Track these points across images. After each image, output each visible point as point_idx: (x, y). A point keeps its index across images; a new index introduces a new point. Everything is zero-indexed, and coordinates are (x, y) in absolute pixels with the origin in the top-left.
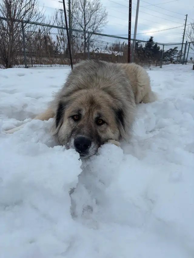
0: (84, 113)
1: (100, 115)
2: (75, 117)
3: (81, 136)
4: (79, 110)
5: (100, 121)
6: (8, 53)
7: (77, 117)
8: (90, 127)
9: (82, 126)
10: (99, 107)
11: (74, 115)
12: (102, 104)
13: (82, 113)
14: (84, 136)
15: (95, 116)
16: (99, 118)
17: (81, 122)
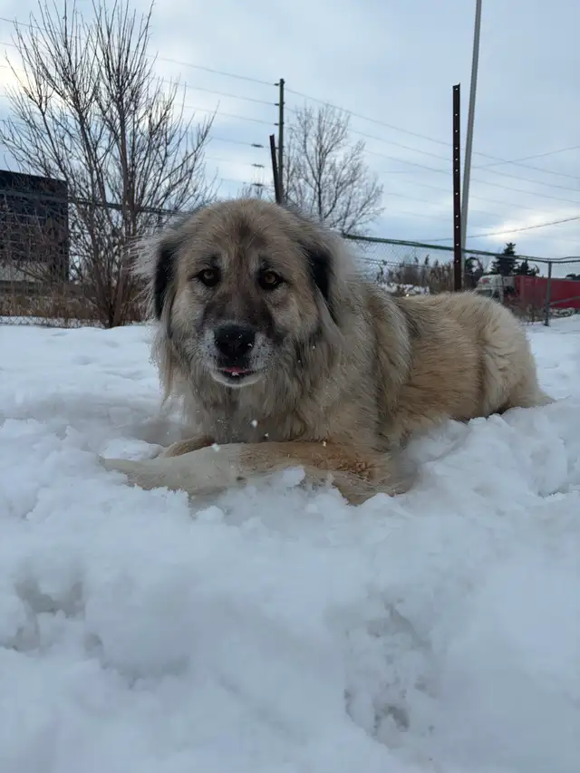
0: (224, 263)
1: (266, 262)
2: (206, 275)
3: (229, 322)
4: (214, 258)
5: (269, 279)
7: (209, 275)
8: (246, 297)
9: (226, 297)
10: (261, 241)
11: (204, 271)
12: (267, 232)
13: (221, 265)
14: (235, 323)
15: (254, 266)
16: (264, 270)
17: (224, 288)
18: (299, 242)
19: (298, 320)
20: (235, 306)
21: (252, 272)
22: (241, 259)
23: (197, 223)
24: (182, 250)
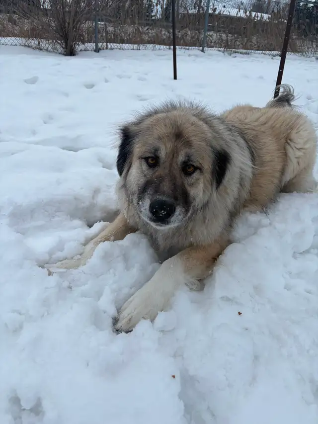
0: (162, 154)
1: (189, 157)
2: (150, 161)
3: (161, 197)
4: (156, 150)
5: (188, 168)
6: (69, 24)
7: (152, 161)
8: (173, 179)
9: (161, 179)
10: (188, 144)
11: (149, 157)
12: (193, 138)
13: (160, 155)
14: (164, 198)
15: (181, 158)
16: (187, 162)
17: (160, 171)
18: (212, 147)
19: (201, 194)
20: (166, 186)
21: (179, 163)
22: (174, 153)
23: (149, 124)
24: (137, 140)
